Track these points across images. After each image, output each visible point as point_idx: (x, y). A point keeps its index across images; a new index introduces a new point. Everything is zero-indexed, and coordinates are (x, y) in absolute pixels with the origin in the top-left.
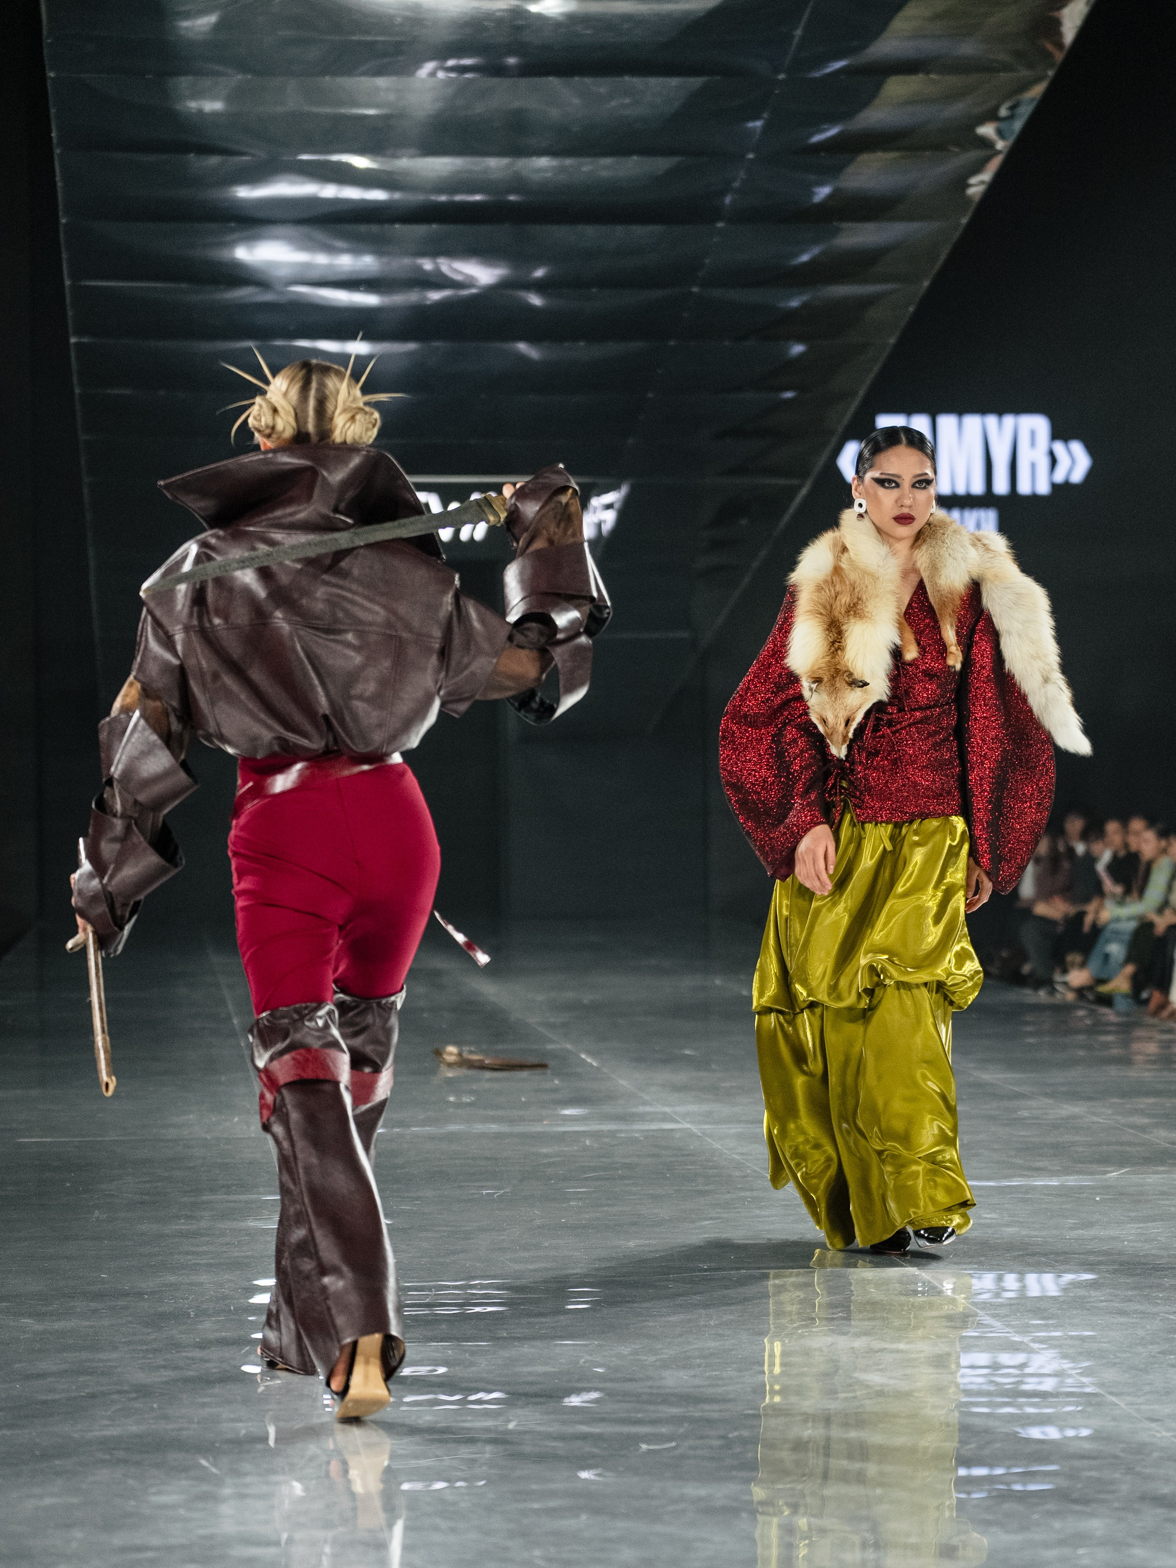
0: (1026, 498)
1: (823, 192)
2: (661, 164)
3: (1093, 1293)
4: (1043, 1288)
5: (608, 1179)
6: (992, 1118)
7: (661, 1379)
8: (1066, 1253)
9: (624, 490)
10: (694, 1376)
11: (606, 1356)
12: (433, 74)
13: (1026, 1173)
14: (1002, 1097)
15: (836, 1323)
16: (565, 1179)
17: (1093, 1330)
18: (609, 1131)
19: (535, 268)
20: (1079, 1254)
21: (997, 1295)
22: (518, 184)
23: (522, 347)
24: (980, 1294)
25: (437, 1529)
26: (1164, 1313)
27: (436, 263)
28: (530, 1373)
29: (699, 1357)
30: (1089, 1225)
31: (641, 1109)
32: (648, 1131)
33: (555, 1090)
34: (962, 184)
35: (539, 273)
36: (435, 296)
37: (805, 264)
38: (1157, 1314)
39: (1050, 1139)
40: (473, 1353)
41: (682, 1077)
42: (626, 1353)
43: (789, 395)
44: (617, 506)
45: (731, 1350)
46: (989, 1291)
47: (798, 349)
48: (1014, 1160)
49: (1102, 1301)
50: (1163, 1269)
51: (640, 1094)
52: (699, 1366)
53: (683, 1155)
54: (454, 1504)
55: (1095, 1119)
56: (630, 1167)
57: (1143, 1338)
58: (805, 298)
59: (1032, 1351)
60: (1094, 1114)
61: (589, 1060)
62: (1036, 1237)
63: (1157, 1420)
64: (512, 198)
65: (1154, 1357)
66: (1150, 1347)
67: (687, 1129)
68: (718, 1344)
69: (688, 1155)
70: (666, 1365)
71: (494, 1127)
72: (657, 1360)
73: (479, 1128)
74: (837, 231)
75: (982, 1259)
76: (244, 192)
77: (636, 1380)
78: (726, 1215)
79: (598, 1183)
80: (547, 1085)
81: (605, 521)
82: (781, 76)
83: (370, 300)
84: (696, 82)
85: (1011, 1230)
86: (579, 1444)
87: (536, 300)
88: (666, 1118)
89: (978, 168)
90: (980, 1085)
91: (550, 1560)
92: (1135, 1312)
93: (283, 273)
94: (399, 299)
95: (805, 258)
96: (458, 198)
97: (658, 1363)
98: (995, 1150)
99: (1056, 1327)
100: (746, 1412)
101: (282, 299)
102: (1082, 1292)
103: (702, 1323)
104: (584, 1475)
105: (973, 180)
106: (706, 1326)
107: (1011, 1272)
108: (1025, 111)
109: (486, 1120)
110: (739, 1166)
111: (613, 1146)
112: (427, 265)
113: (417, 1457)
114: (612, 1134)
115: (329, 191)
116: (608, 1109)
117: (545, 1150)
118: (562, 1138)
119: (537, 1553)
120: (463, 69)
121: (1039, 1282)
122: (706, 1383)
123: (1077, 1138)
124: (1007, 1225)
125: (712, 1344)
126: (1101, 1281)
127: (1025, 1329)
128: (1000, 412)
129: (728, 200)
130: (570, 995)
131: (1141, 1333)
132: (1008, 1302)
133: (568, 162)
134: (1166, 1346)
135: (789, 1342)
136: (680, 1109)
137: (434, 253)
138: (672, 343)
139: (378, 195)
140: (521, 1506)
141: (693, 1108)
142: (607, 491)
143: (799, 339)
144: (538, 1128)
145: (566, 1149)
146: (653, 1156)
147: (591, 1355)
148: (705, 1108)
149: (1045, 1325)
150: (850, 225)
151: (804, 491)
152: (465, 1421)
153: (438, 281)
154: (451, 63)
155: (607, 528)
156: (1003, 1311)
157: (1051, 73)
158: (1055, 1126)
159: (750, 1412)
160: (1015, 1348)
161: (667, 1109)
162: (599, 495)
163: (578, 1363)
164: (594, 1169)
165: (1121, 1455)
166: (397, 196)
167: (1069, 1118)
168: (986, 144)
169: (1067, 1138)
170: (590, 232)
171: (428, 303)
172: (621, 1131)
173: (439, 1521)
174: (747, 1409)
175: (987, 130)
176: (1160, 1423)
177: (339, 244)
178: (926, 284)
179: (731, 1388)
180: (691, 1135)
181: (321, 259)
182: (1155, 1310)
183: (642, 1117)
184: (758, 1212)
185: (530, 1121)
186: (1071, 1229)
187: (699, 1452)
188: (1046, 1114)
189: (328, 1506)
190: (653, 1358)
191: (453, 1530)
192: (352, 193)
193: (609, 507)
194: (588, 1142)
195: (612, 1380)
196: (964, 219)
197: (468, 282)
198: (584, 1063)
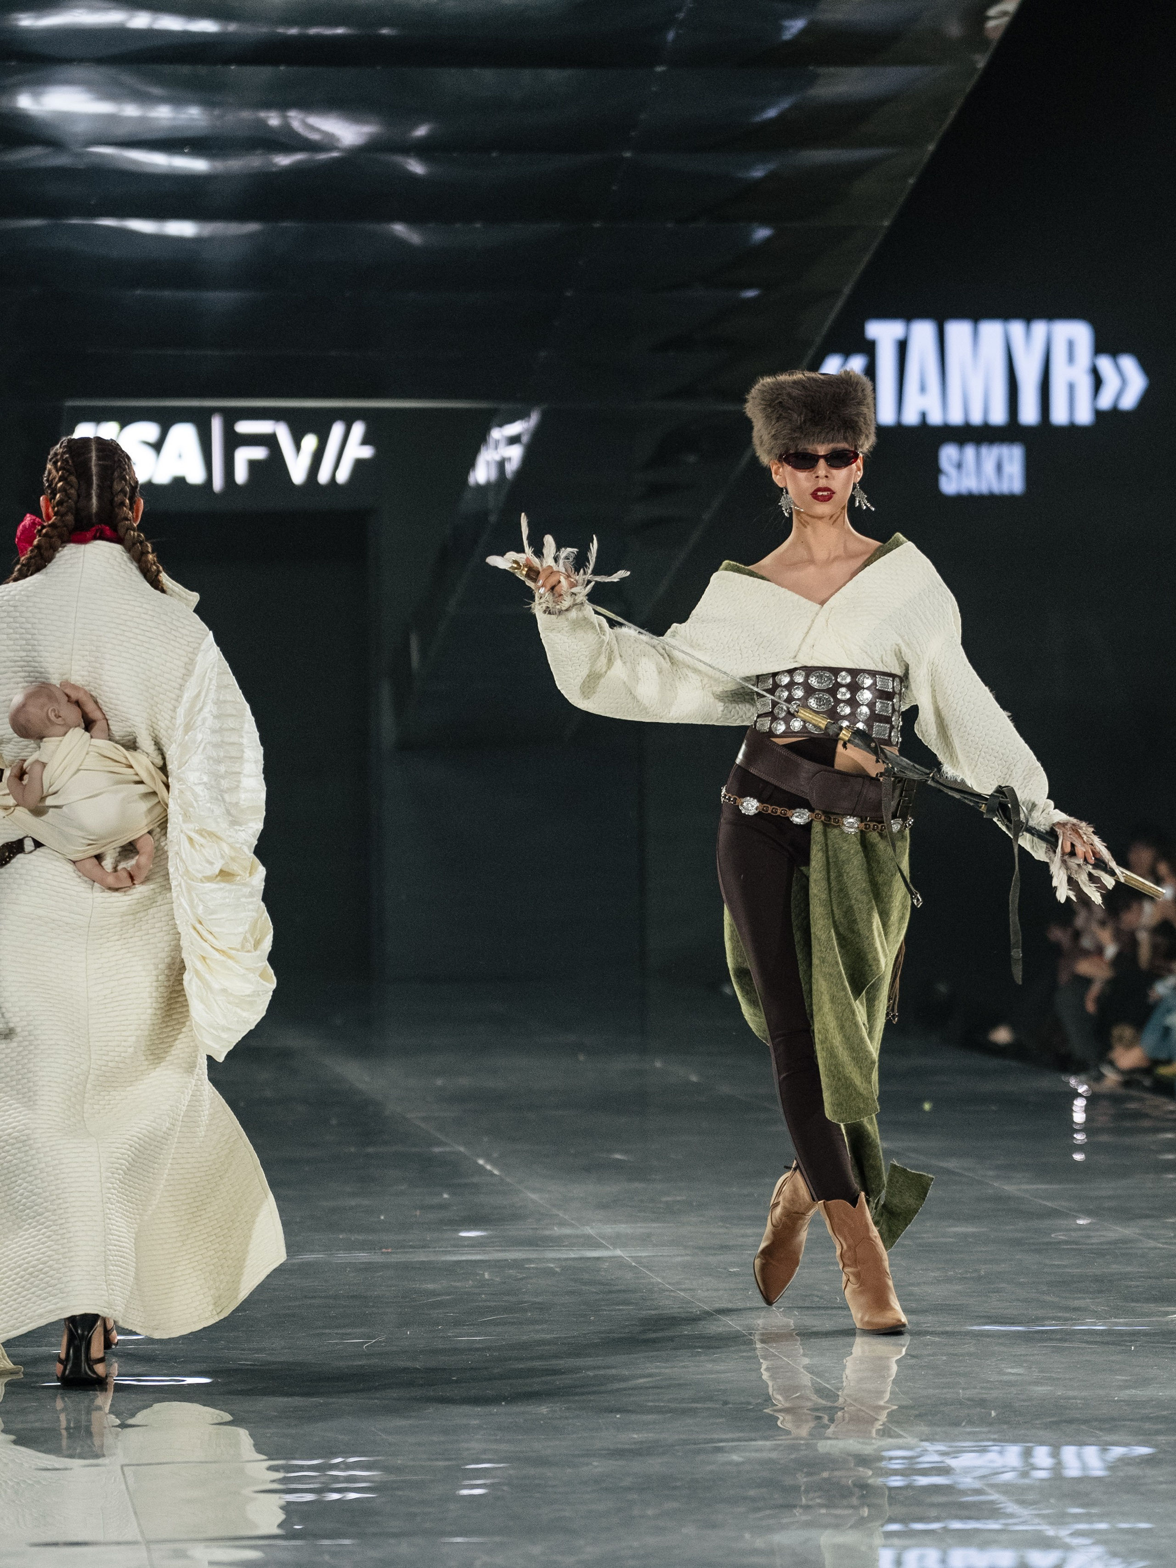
0: (1061, 429)
1: (795, 26)
3: (1150, 1472)
4: (1084, 1467)
5: (513, 1323)
6: (1017, 1243)
8: (1113, 1419)
9: (534, 419)
11: (509, 1557)
13: (1060, 1314)
14: (1030, 1215)
16: (457, 1323)
17: (1148, 1520)
18: (515, 1260)
19: (416, 125)
20: (1131, 1420)
21: (1025, 1474)
22: (393, 13)
23: (400, 229)
24: (1003, 1473)
27: (285, 118)
30: (1145, 1382)
31: (557, 1231)
32: (566, 1259)
33: (443, 1207)
35: (421, 131)
36: (284, 161)
37: (772, 121)
39: (1095, 1270)
40: (334, 1554)
41: (611, 1188)
42: (536, 1553)
43: (751, 293)
44: (525, 439)
45: (674, 1548)
46: (1014, 1469)
47: (762, 233)
48: (1047, 1298)
49: (1161, 1483)
51: (555, 1211)
53: (611, 1292)
55: (1152, 1244)
56: (542, 1308)
58: (772, 166)
59: (1067, 1548)
60: (1149, 1237)
61: (489, 1167)
62: (1075, 1398)
64: (385, 31)
67: (620, 1257)
68: (656, 1539)
69: (619, 1291)
71: (363, 1256)
73: (342, 1257)
74: (812, 80)
75: (1005, 1427)
76: (27, 21)
78: (667, 1371)
79: (499, 1329)
80: (435, 1201)
81: (509, 459)
83: (197, 165)
85: (1041, 1390)
87: (416, 167)
88: (589, 1242)
90: (1000, 1199)
93: (80, 128)
94: (236, 164)
95: (772, 113)
96: (313, 31)
98: (1021, 1284)
99: (1101, 1517)
101: (81, 164)
102: (1134, 1471)
103: (637, 1513)
105: (992, 12)
106: (641, 1517)
107: (1042, 1443)
109: (351, 1247)
110: (685, 1305)
111: (522, 1279)
112: (274, 120)
114: (517, 1264)
115: (141, 21)
116: (514, 1230)
117: (430, 1286)
118: (452, 1269)
121: (1080, 1456)
123: (1129, 1269)
124: (1037, 1383)
125: (652, 1541)
126: (1161, 1456)
127: (1060, 1519)
128: (1028, 316)
129: (671, 36)
130: (464, 1081)
132: (1037, 1483)
136: (609, 1229)
137: (283, 106)
138: (597, 225)
139: (206, 26)
141: (624, 1228)
142: (511, 420)
143: (764, 221)
144: (421, 1257)
145: (458, 1284)
146: (572, 1293)
147: (490, 1555)
148: (640, 1228)
149: (1088, 1515)
150: (832, 70)
153: (288, 141)
155: (511, 468)
156: (1031, 1497)
158: (1100, 1253)
160: (1045, 1543)
161: (588, 1230)
162: (501, 425)
164: (493, 1310)
166: (232, 27)
167: (1115, 1242)
169: (1115, 1268)
170: (489, 78)
171: (274, 170)
172: (529, 1261)
177: (156, 91)
178: (931, 147)
180: (621, 1264)
181: (131, 110)
183: (556, 1242)
184: (709, 1366)
185: (411, 1247)
186: (1121, 1388)
188: (1089, 1237)
192: (173, 23)
193: (513, 440)
194: (487, 1276)
196: (981, 62)
197: (328, 143)
198: (481, 1170)
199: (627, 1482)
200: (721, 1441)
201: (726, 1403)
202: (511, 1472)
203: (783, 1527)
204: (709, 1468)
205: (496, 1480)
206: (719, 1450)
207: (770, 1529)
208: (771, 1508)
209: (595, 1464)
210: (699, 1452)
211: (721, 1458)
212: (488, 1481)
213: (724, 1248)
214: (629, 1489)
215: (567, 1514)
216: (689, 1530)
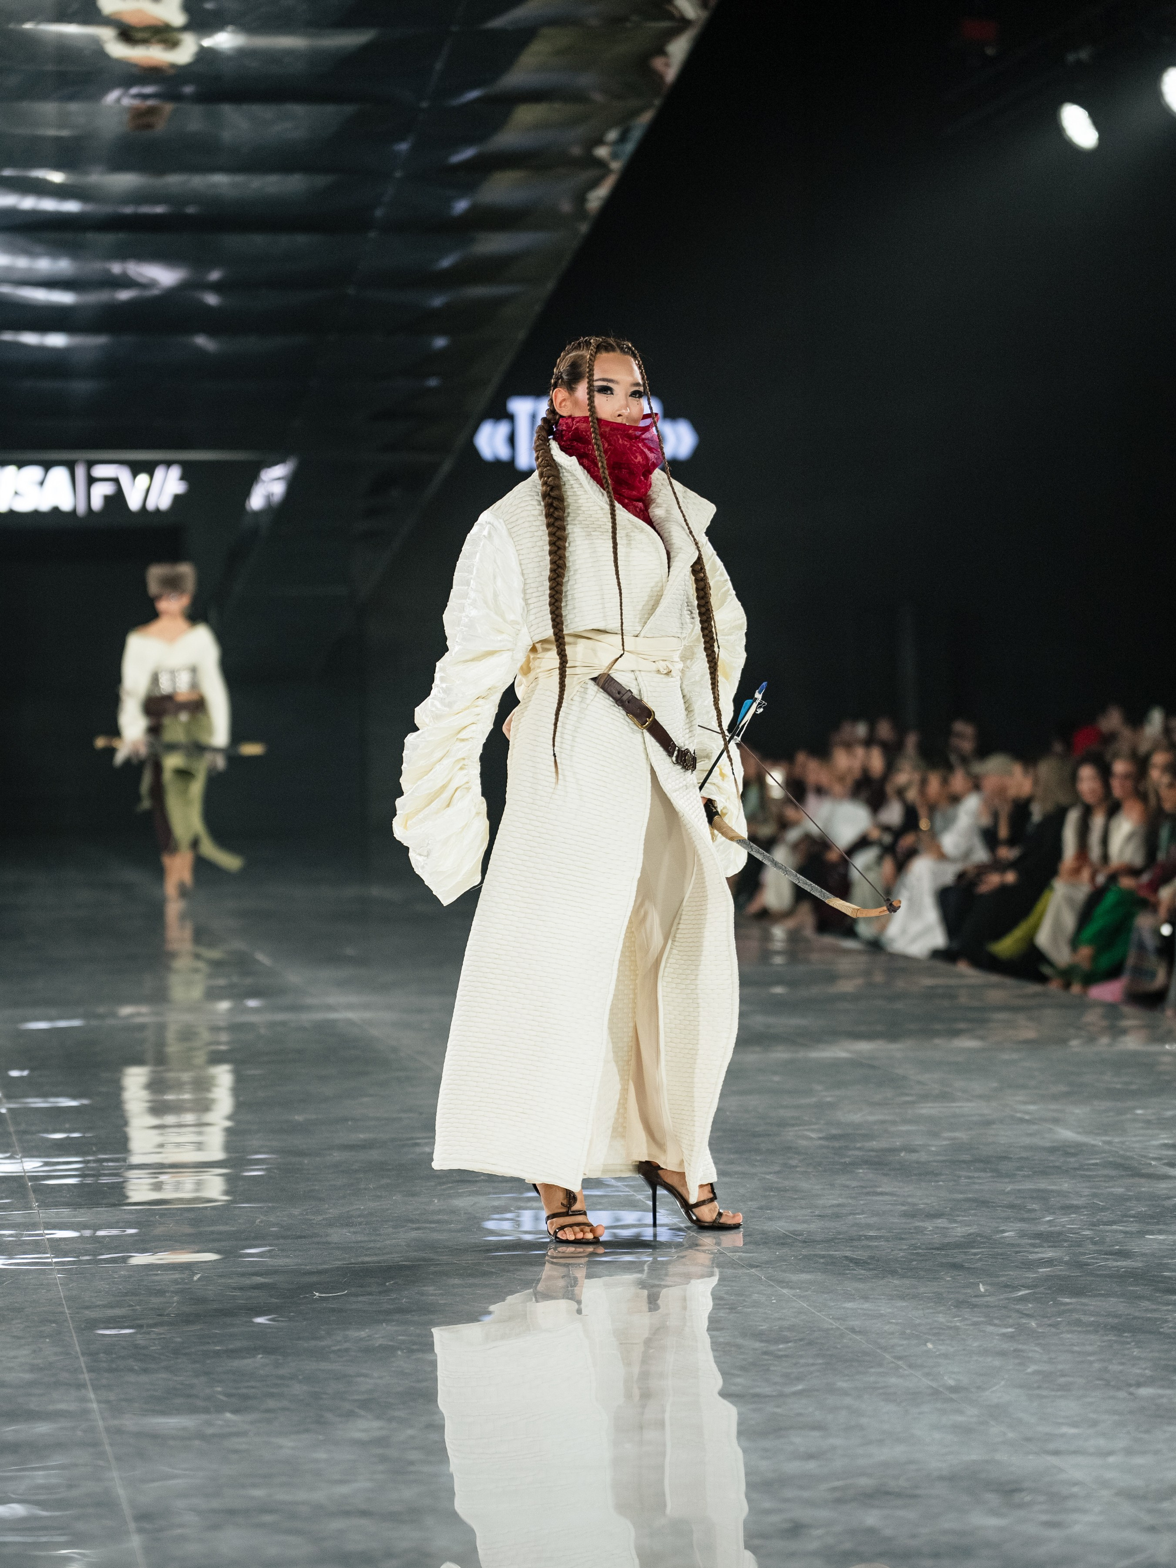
1: (461, 206)
2: (321, 181)
5: (280, 1062)
7: (327, 1236)
9: (290, 464)
10: (354, 1233)
11: (278, 1217)
12: (118, 100)
15: (479, 1184)
18: (282, 1021)
19: (210, 272)
22: (195, 198)
23: (201, 341)
25: (131, 1370)
26: (762, 1173)
27: (124, 267)
28: (212, 1233)
29: (359, 1216)
31: (309, 1001)
32: (315, 1020)
34: (580, 199)
35: (215, 275)
36: (124, 295)
37: (446, 269)
38: (755, 1174)
41: (344, 973)
42: (296, 1213)
43: (433, 382)
44: (285, 478)
45: (388, 1210)
47: (440, 342)
50: (760, 1136)
51: (309, 988)
52: (360, 1224)
53: (345, 1041)
54: (145, 1348)
56: (299, 1052)
57: (744, 1195)
58: (446, 298)
61: (263, 959)
63: (757, 1267)
64: (191, 210)
65: (753, 1212)
66: (750, 1203)
67: (351, 1018)
68: (376, 1204)
69: (350, 1040)
70: (331, 1224)
72: (323, 1219)
74: (474, 240)
77: (305, 1237)
79: (272, 1066)
81: (274, 492)
82: (424, 104)
83: (64, 298)
84: (349, 109)
86: (256, 1293)
87: (212, 299)
88: (330, 1008)
89: (594, 184)
91: (229, 1395)
92: (736, 1173)
94: (93, 298)
95: (446, 263)
96: (142, 210)
97: (324, 1222)
100: (401, 1263)
103: (362, 1186)
104: (260, 1320)
105: (591, 195)
106: (365, 1189)
108: (636, 134)
110: (395, 1050)
111: (286, 1033)
112: (116, 268)
113: (111, 1307)
114: (283, 1024)
115: (28, 203)
116: (281, 1001)
118: (239, 1027)
119: (219, 1389)
120: (145, 97)
122: (366, 1239)
125: (372, 1205)
129: (379, 213)
131: (742, 1191)
133: (239, 178)
134: (764, 1203)
135: (439, 1200)
136: (343, 999)
137: (122, 258)
139: (71, 206)
140: (205, 1348)
141: (353, 999)
143: (442, 334)
146: (319, 1042)
147: (265, 1216)
148: (364, 999)
150: (486, 234)
151: (447, 466)
152: (157, 1275)
153: (126, 282)
154: (134, 91)
155: (277, 497)
157: (657, 102)
159: (404, 1263)
161: (331, 1000)
162: (268, 468)
163: (255, 1223)
164: (268, 1054)
165: (726, 1296)
168: (601, 164)
170: (258, 241)
171: (118, 301)
172: (291, 1021)
173: (131, 1362)
174: (402, 1261)
175: (602, 152)
176: (758, 1269)
177: (38, 249)
178: (550, 286)
179: (388, 1242)
180: (351, 1023)
181: (22, 263)
182: (754, 1171)
183: (308, 1008)
187: (360, 1299)
189: (34, 1351)
190: (320, 1218)
191: (145, 1371)
192: (49, 205)
193: (279, 479)
195: (284, 1238)
196: (584, 228)
197: (152, 284)
198: (258, 961)
199: (356, 1167)
200: (419, 1138)
201: (421, 1114)
202: (280, 1160)
203: (460, 1195)
204: (409, 1157)
205: (269, 1166)
206: (417, 1145)
207: (450, 1196)
208: (452, 1183)
209: (335, 1154)
210: (404, 1146)
211: (418, 1150)
212: (264, 1167)
213: (420, 1011)
214: (356, 1171)
215: (317, 1188)
216: (397, 1197)
